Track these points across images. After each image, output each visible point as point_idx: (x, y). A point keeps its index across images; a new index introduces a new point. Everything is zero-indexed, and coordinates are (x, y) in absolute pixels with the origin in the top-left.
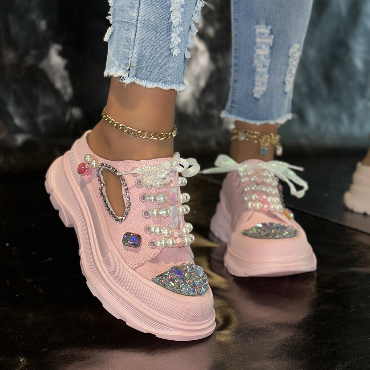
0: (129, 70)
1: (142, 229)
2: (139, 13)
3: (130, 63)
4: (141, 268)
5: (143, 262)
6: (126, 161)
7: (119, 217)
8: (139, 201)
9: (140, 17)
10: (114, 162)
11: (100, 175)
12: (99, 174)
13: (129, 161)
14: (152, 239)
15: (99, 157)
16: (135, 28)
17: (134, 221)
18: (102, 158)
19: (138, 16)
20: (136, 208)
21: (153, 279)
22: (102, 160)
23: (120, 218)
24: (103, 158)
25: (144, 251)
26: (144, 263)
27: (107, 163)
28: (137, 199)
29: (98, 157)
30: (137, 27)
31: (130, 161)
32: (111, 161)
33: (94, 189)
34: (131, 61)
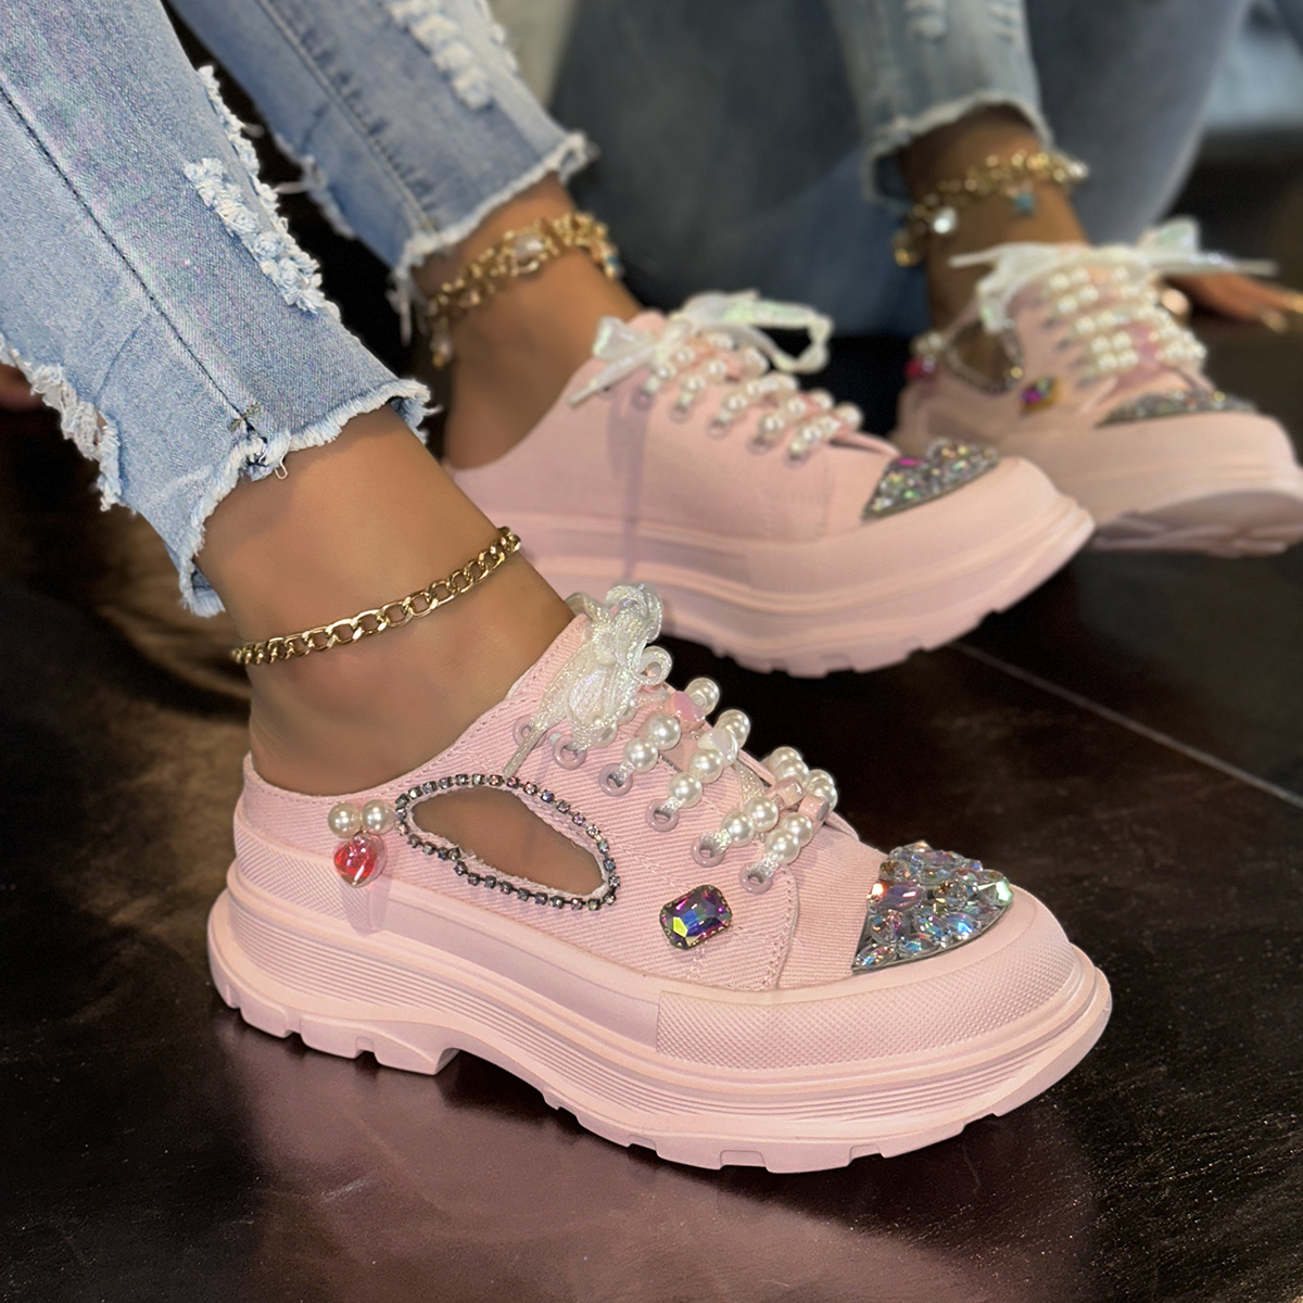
0: (250, 428)
1: (692, 866)
2: (139, 278)
3: (235, 412)
4: (791, 969)
5: (782, 948)
6: (473, 726)
7: (594, 893)
8: (612, 800)
9: (152, 286)
10: (436, 760)
11: (420, 833)
12: (414, 836)
13: (483, 717)
14: (741, 869)
15: (373, 790)
16: (164, 322)
17: (647, 866)
18: (385, 785)
19: (145, 288)
20: (620, 825)
21: (853, 966)
22: (389, 792)
23: (599, 892)
24: (386, 782)
25: (756, 917)
26: (786, 948)
27: (415, 784)
28: (600, 799)
29: (365, 792)
30: (166, 316)
31: (486, 717)
32: (424, 767)
33: (434, 890)
34: (234, 407)
